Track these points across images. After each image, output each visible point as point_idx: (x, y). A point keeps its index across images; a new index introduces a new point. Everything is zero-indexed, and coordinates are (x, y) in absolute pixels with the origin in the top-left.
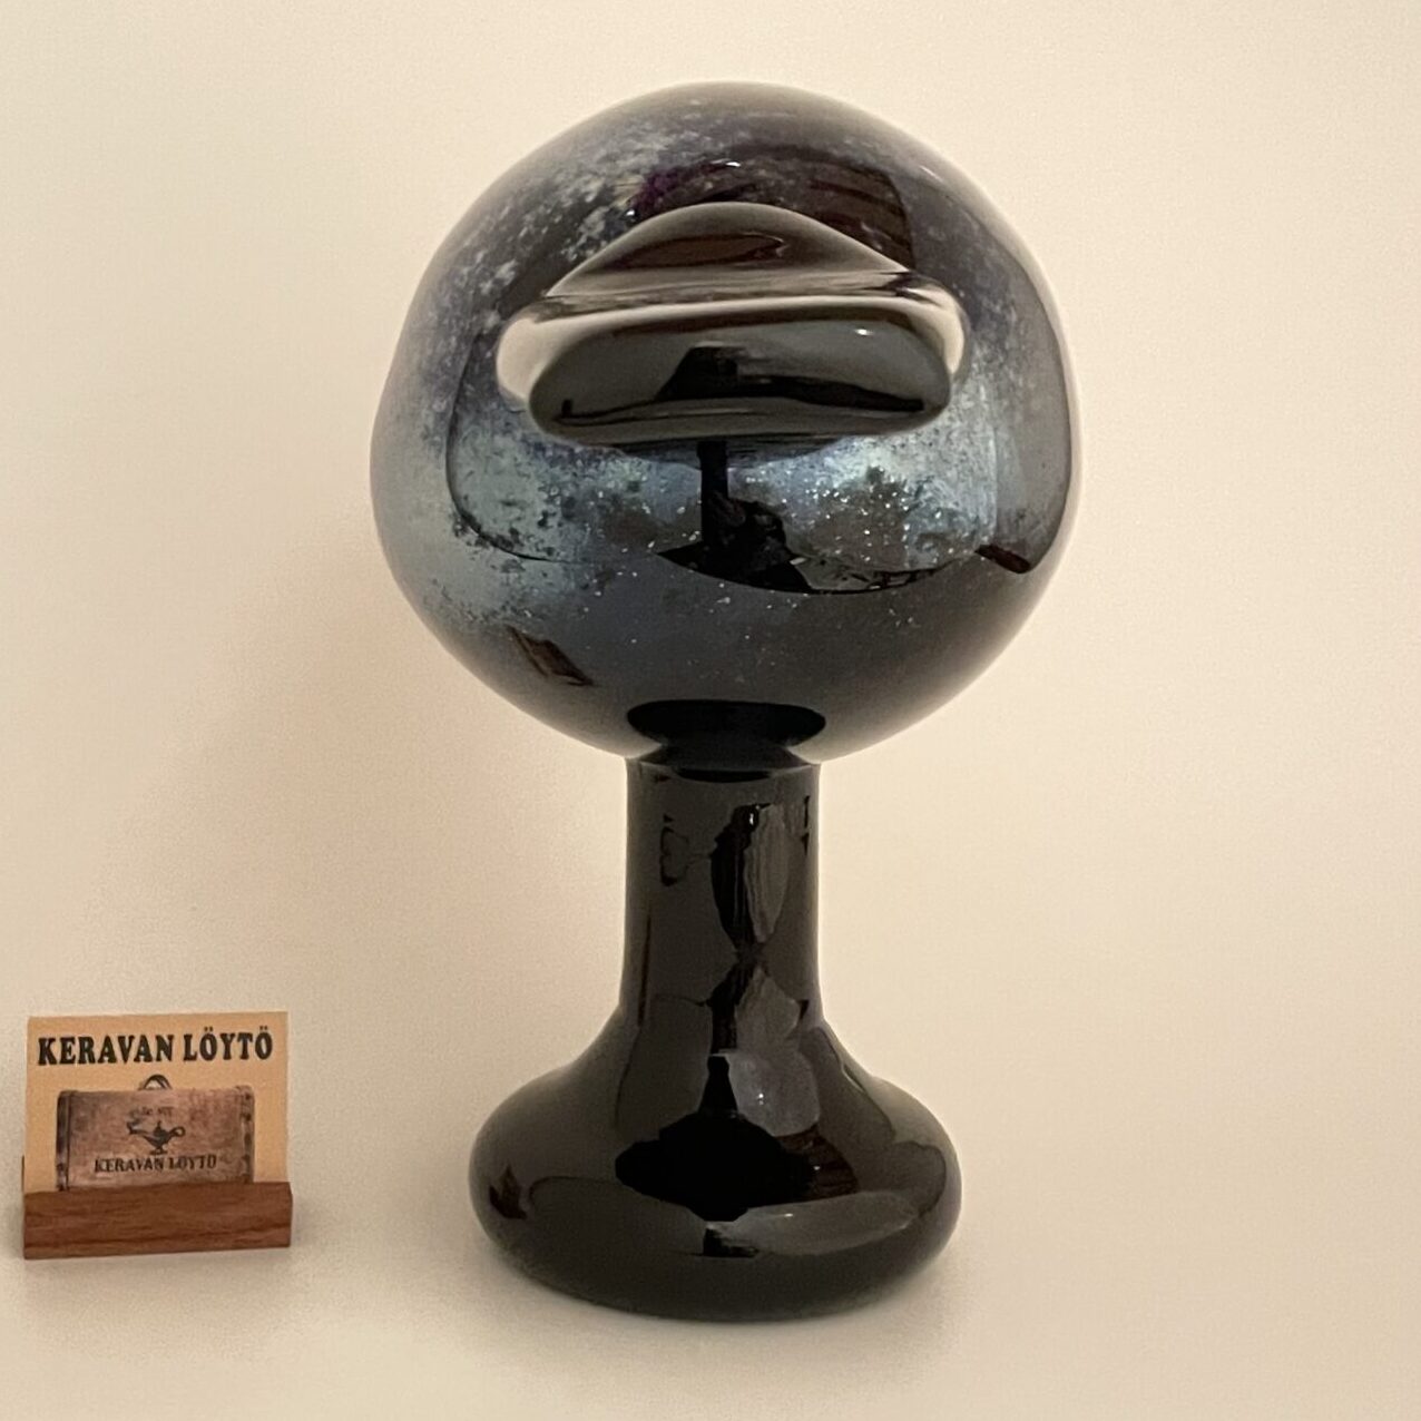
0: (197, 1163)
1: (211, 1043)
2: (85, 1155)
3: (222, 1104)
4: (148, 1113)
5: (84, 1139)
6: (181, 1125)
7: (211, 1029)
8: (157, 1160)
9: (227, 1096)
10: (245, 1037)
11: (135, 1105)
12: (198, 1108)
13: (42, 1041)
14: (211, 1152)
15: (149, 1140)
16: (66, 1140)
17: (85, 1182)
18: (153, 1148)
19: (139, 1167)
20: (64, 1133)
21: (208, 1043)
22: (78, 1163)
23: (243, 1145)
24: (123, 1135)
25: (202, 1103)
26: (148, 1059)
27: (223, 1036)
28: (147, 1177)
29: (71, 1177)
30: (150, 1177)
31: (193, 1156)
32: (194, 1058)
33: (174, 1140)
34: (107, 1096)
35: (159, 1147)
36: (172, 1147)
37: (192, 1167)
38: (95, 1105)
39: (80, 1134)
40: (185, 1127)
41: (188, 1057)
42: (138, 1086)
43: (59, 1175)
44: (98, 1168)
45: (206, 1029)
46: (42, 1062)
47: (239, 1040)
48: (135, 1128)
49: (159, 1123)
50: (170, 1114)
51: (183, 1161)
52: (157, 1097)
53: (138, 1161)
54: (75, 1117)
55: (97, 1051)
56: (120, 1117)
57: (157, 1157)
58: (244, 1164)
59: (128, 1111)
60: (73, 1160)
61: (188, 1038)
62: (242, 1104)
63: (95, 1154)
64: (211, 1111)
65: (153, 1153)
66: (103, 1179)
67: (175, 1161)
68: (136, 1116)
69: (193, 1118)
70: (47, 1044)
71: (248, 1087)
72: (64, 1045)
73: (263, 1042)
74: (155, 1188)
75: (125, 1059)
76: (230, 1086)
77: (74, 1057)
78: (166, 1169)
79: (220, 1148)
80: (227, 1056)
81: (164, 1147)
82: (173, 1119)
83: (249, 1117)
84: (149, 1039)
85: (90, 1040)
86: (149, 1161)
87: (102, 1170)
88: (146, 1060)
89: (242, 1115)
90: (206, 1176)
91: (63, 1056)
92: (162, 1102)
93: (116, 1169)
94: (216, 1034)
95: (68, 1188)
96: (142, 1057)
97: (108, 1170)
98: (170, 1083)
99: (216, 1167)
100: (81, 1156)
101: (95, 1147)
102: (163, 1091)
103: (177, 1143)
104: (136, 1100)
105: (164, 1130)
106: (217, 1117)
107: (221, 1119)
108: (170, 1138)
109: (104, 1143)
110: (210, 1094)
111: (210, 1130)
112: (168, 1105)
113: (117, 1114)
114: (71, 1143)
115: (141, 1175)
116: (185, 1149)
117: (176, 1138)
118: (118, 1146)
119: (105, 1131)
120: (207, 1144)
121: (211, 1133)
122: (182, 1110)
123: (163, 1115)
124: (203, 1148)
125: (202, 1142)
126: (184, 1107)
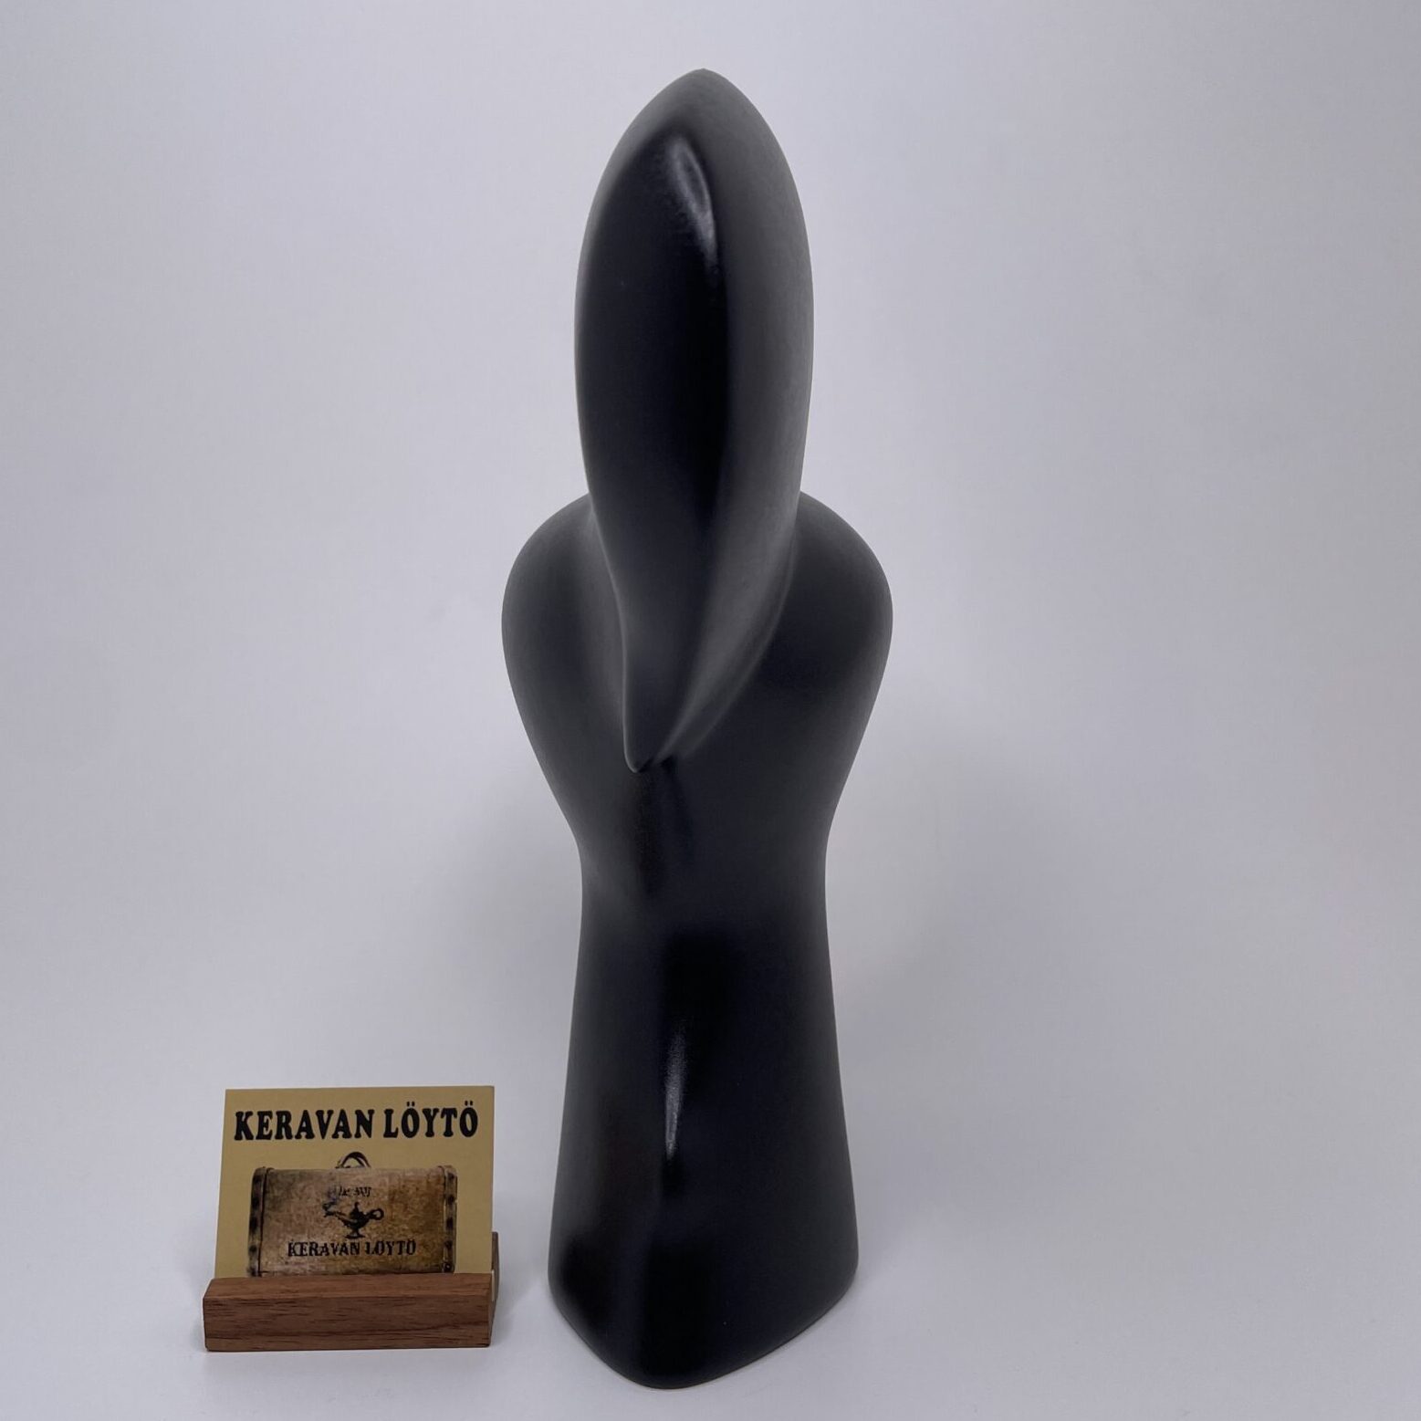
0: (396, 1248)
1: (413, 1118)
2: (279, 1237)
3: (424, 1184)
4: (345, 1194)
5: (278, 1221)
6: (380, 1206)
7: (413, 1104)
8: (352, 1244)
9: (428, 1175)
10: (449, 1113)
11: (332, 1184)
12: (397, 1188)
13: (239, 1115)
14: (410, 1236)
15: (346, 1223)
16: (259, 1224)
17: (278, 1267)
18: (349, 1231)
19: (335, 1251)
20: (258, 1215)
21: (410, 1118)
22: (271, 1248)
23: (445, 1230)
24: (318, 1216)
25: (402, 1183)
26: (347, 1135)
27: (426, 1112)
28: (342, 1263)
29: (263, 1261)
31: (392, 1240)
32: (395, 1135)
33: (372, 1224)
34: (303, 1176)
35: (356, 1230)
36: (368, 1231)
37: (390, 1253)
38: (290, 1184)
39: (270, 1213)
40: (383, 1209)
41: (389, 1134)
42: (334, 1166)
43: (251, 1259)
44: (291, 1252)
45: (408, 1104)
46: (238, 1137)
47: (442, 1116)
48: (332, 1209)
49: (356, 1204)
50: (369, 1196)
51: (380, 1246)
52: (356, 1177)
53: (332, 1245)
54: (270, 1195)
55: (295, 1125)
56: (314, 1198)
57: (353, 1241)
58: (445, 1250)
59: (325, 1190)
60: (265, 1240)
61: (389, 1113)
62: (444, 1184)
63: (290, 1237)
64: (411, 1192)
65: (349, 1237)
66: (296, 1264)
68: (333, 1196)
69: (392, 1200)
70: (244, 1118)
71: (450, 1167)
72: (261, 1120)
73: (468, 1118)
75: (323, 1134)
76: (434, 1166)
77: (271, 1131)
78: (362, 1254)
79: (420, 1232)
80: (430, 1133)
81: (361, 1231)
82: (373, 1200)
83: (451, 1200)
84: (348, 1114)
85: (288, 1115)
86: (344, 1245)
87: (296, 1255)
88: (345, 1136)
89: (444, 1196)
90: (403, 1266)
91: (260, 1131)
92: (358, 1180)
93: (311, 1254)
94: (419, 1109)
95: (260, 1273)
96: (341, 1134)
97: (302, 1255)
98: (369, 1162)
99: (416, 1253)
100: (275, 1238)
101: (289, 1229)
102: (360, 1170)
103: (374, 1226)
104: (333, 1179)
105: (362, 1213)
106: (418, 1199)
107: (421, 1202)
108: (367, 1221)
109: (300, 1224)
110: (411, 1174)
111: (409, 1213)
112: (368, 1185)
113: (313, 1192)
114: (265, 1224)
115: (334, 1260)
116: (382, 1233)
117: (374, 1221)
118: (313, 1229)
119: (301, 1212)
120: (406, 1228)
121: (410, 1216)
122: (381, 1190)
123: (361, 1195)
124: (402, 1233)
125: (401, 1226)
126: (383, 1187)
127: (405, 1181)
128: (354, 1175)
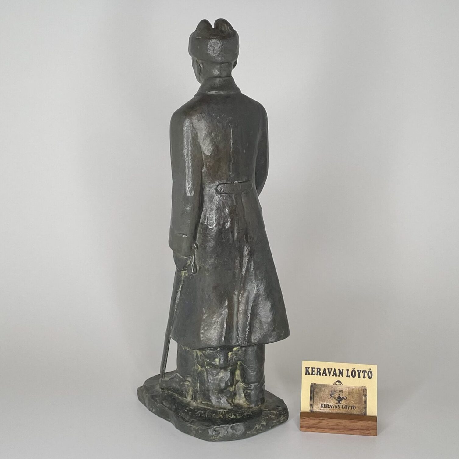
0: (350, 407)
1: (354, 372)
2: (318, 402)
3: (358, 390)
4: (336, 392)
5: (318, 398)
6: (346, 396)
7: (354, 368)
8: (338, 406)
9: (359, 388)
10: (364, 372)
12: (350, 391)
13: (306, 368)
14: (354, 405)
15: (336, 400)
16: (313, 398)
17: (318, 410)
18: (337, 402)
19: (333, 407)
20: (312, 396)
21: (353, 372)
22: (316, 405)
23: (364, 404)
24: (328, 397)
25: (352, 390)
26: (336, 376)
27: (358, 371)
28: (335, 411)
29: (314, 408)
30: (336, 410)
31: (349, 405)
32: (349, 377)
33: (343, 400)
34: (324, 386)
35: (339, 401)
36: (343, 402)
37: (349, 409)
38: (321, 388)
39: (316, 396)
40: (347, 397)
41: (348, 376)
42: (333, 384)
43: (311, 407)
44: (321, 406)
45: (353, 368)
46: (306, 374)
47: (362, 373)
48: (332, 396)
49: (339, 395)
50: (342, 393)
51: (346, 407)
52: (339, 387)
53: (333, 405)
54: (315, 391)
55: (322, 372)
56: (327, 392)
57: (338, 405)
58: (364, 409)
59: (331, 390)
60: (314, 403)
61: (348, 370)
62: (363, 391)
63: (321, 402)
64: (354, 393)
65: (338, 404)
66: (323, 410)
67: (344, 407)
68: (333, 392)
69: (349, 394)
70: (307, 369)
71: (365, 386)
72: (312, 370)
73: (370, 373)
74: (337, 414)
75: (330, 375)
76: (360, 386)
77: (315, 373)
78: (341, 408)
79: (357, 404)
80: (359, 377)
81: (340, 402)
82: (344, 394)
83: (365, 396)
84: (336, 369)
85: (320, 369)
86: (336, 406)
87: (323, 407)
88: (335, 376)
89: (363, 394)
90: (352, 413)
91: (312, 373)
92: (339, 388)
93: (327, 408)
94: (356, 370)
95: (313, 411)
96: (334, 375)
97: (324, 407)
98: (342, 383)
99: (356, 410)
100: (317, 402)
101: (321, 400)
102: (340, 385)
103: (344, 401)
104: (333, 387)
105: (341, 397)
106: (356, 395)
107: (357, 395)
108: (342, 400)
109: (323, 399)
110: (354, 388)
111: (354, 398)
112: (342, 390)
113: (327, 391)
114: (314, 399)
115: (334, 410)
116: (346, 403)
117: (344, 400)
118: (327, 400)
119: (324, 396)
120: (353, 402)
121: (354, 399)
122: (346, 392)
123: (340, 393)
124: (352, 403)
125: (352, 402)
126: (346, 391)
127: (352, 389)
128: (338, 387)
